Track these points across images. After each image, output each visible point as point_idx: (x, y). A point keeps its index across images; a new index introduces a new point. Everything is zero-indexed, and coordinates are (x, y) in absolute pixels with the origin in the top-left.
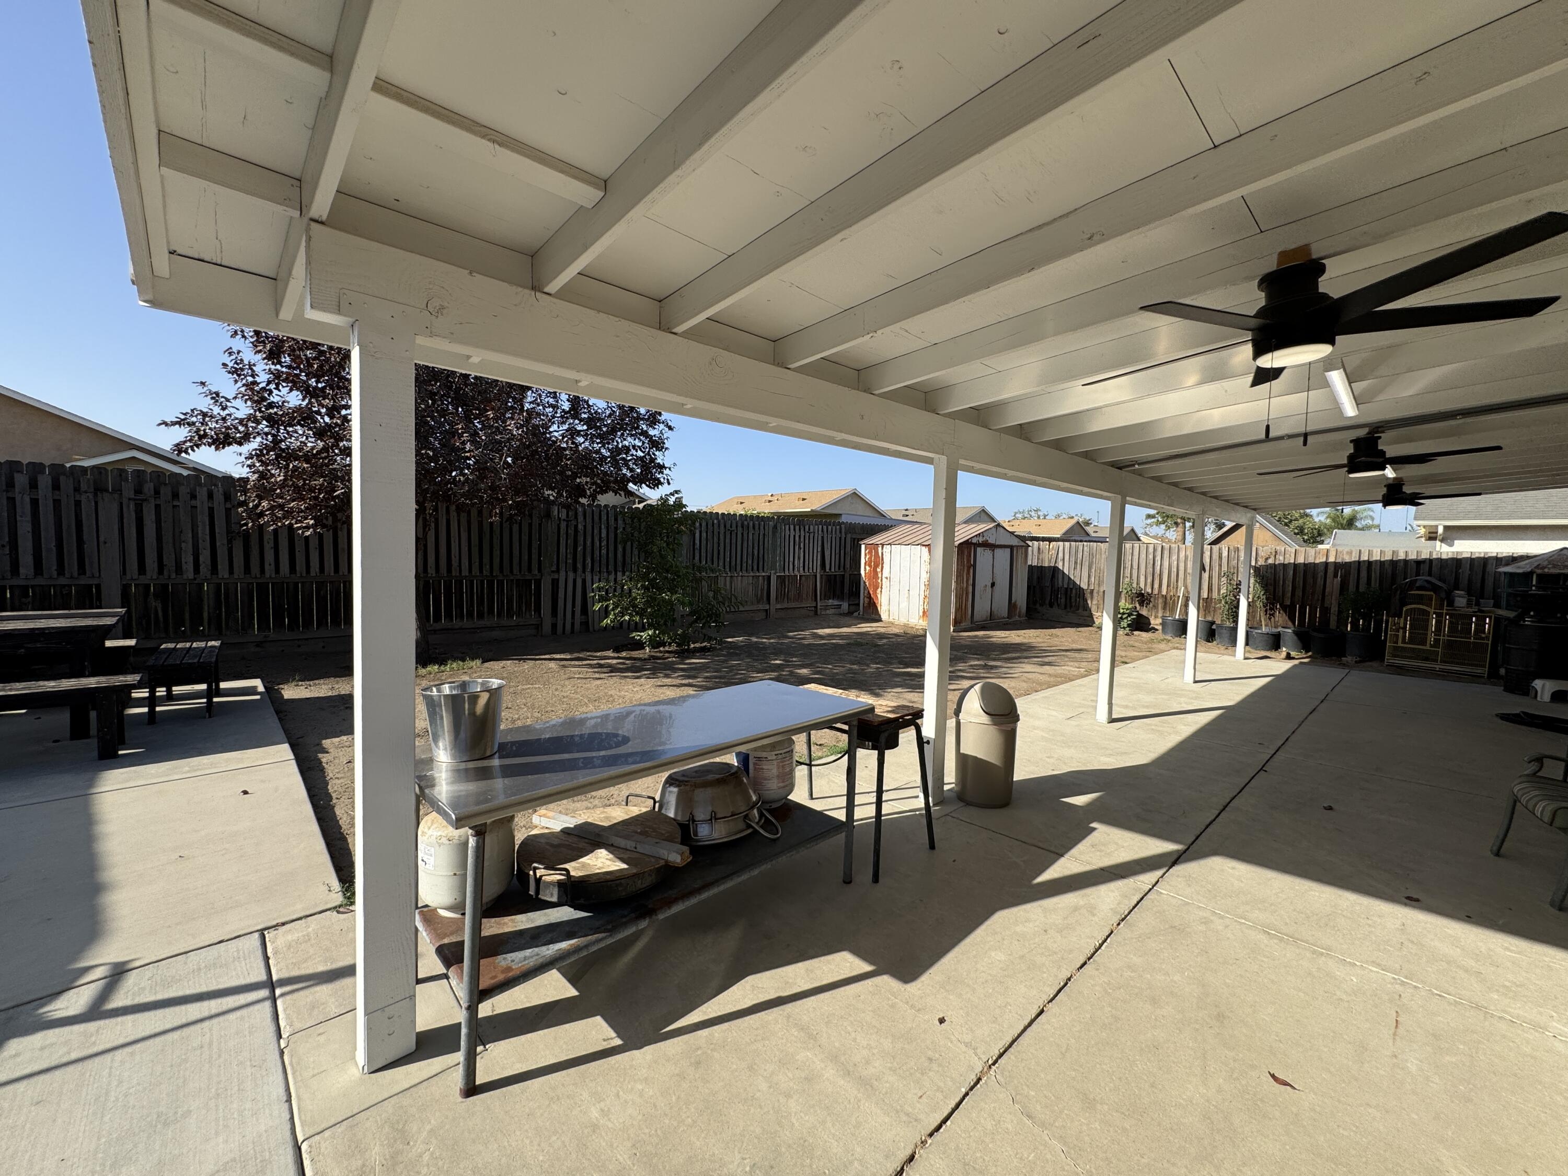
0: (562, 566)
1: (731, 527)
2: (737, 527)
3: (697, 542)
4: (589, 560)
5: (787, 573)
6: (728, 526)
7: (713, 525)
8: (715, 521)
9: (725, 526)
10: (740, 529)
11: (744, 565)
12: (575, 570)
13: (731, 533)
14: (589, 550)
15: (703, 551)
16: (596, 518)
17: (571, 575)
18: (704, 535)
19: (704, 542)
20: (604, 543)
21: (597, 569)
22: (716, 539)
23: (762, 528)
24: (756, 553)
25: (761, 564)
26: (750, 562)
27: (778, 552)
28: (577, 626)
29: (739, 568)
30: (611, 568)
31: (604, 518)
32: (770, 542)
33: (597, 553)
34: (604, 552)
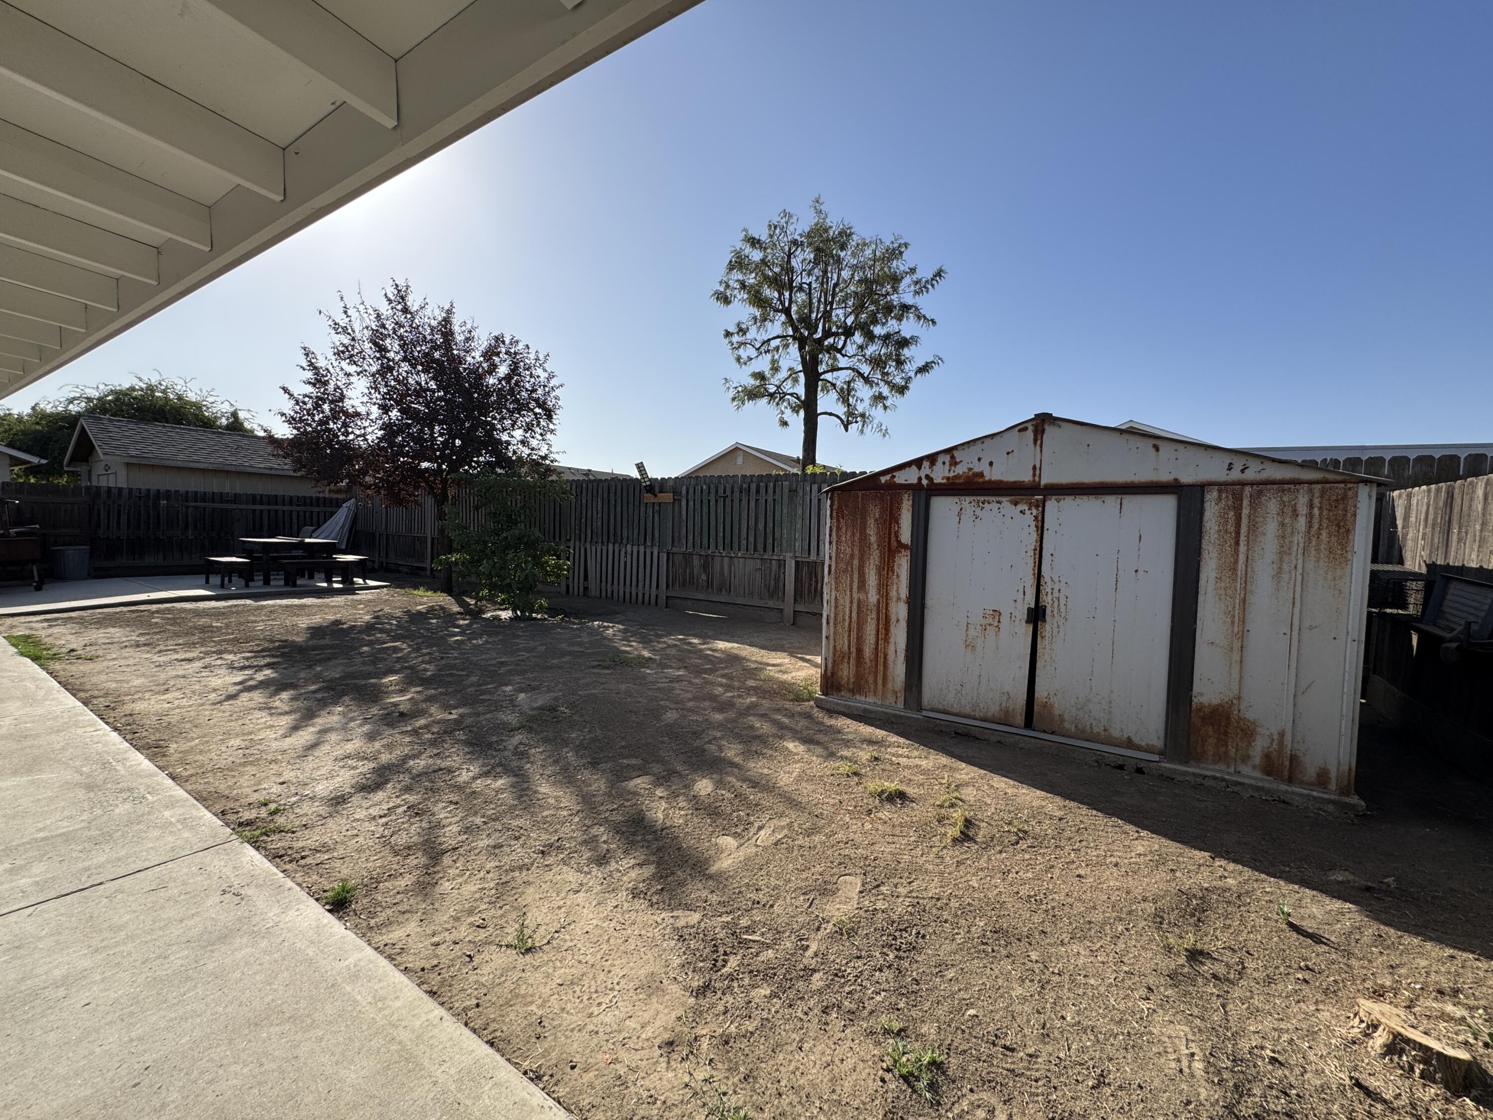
0: (573, 535)
1: (725, 492)
2: (732, 492)
3: (684, 512)
4: (589, 531)
5: (813, 557)
6: (721, 491)
7: (702, 492)
8: (704, 487)
9: (717, 492)
10: (737, 495)
11: (744, 542)
12: (580, 541)
13: (724, 500)
14: (589, 522)
15: (690, 523)
16: (595, 493)
17: (577, 543)
18: (691, 504)
19: (691, 513)
20: (600, 515)
21: (595, 539)
22: (705, 509)
23: (770, 491)
24: (761, 526)
25: (770, 541)
26: (752, 539)
27: (799, 526)
28: (581, 590)
29: (736, 545)
30: (605, 539)
31: (600, 492)
32: (785, 511)
33: (595, 524)
34: (599, 523)
